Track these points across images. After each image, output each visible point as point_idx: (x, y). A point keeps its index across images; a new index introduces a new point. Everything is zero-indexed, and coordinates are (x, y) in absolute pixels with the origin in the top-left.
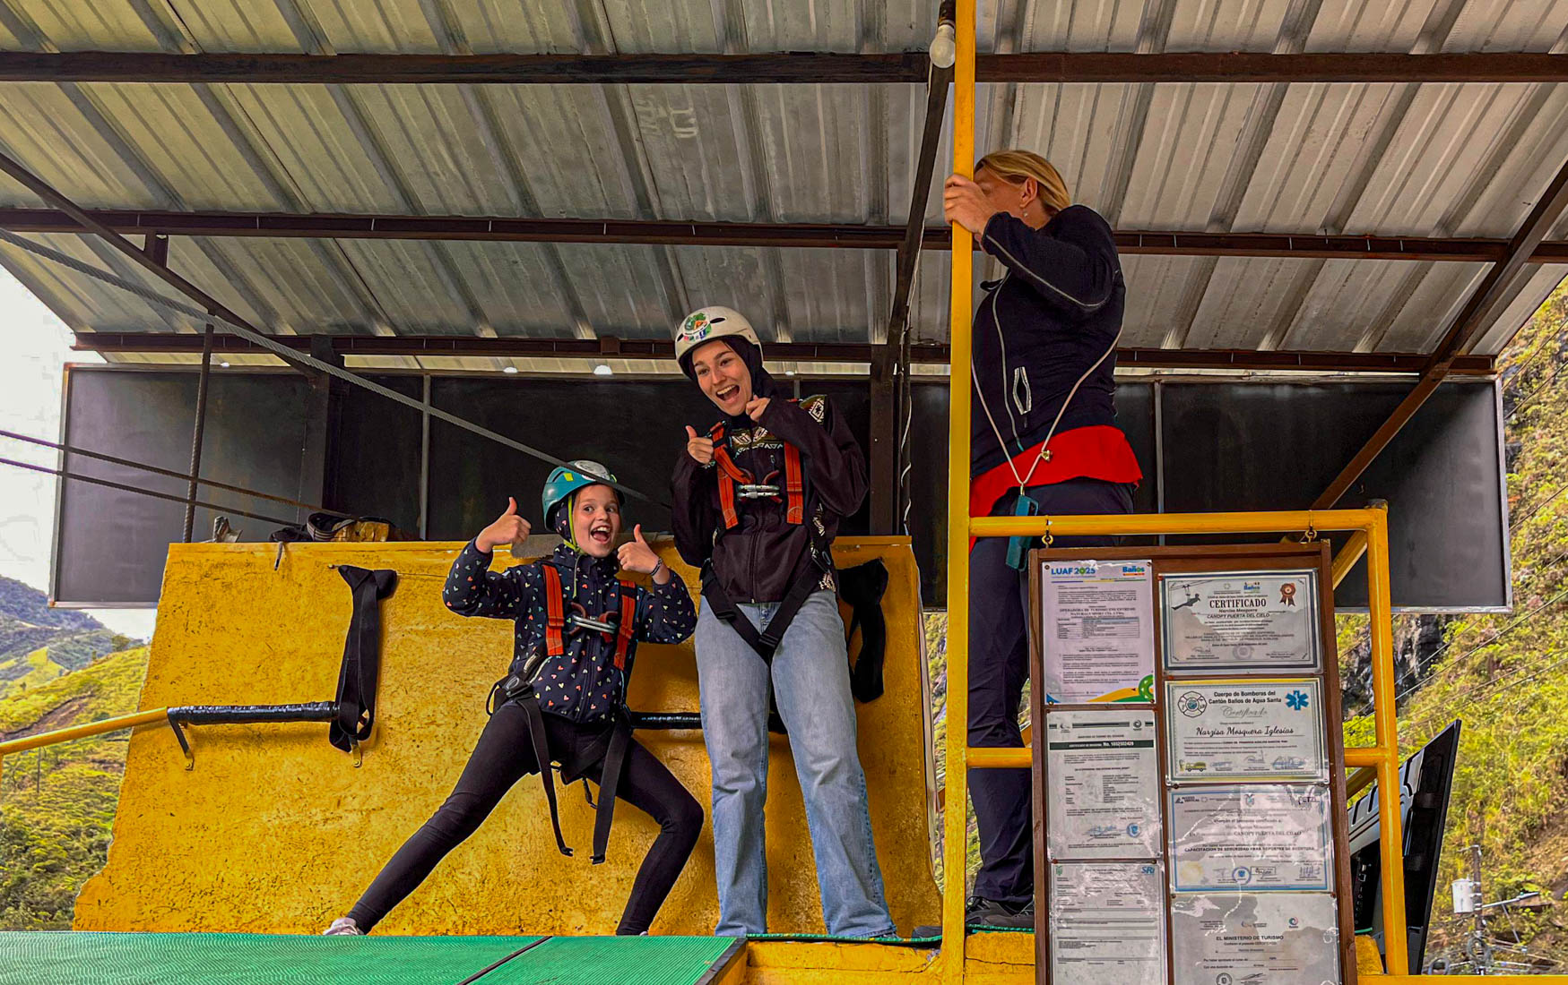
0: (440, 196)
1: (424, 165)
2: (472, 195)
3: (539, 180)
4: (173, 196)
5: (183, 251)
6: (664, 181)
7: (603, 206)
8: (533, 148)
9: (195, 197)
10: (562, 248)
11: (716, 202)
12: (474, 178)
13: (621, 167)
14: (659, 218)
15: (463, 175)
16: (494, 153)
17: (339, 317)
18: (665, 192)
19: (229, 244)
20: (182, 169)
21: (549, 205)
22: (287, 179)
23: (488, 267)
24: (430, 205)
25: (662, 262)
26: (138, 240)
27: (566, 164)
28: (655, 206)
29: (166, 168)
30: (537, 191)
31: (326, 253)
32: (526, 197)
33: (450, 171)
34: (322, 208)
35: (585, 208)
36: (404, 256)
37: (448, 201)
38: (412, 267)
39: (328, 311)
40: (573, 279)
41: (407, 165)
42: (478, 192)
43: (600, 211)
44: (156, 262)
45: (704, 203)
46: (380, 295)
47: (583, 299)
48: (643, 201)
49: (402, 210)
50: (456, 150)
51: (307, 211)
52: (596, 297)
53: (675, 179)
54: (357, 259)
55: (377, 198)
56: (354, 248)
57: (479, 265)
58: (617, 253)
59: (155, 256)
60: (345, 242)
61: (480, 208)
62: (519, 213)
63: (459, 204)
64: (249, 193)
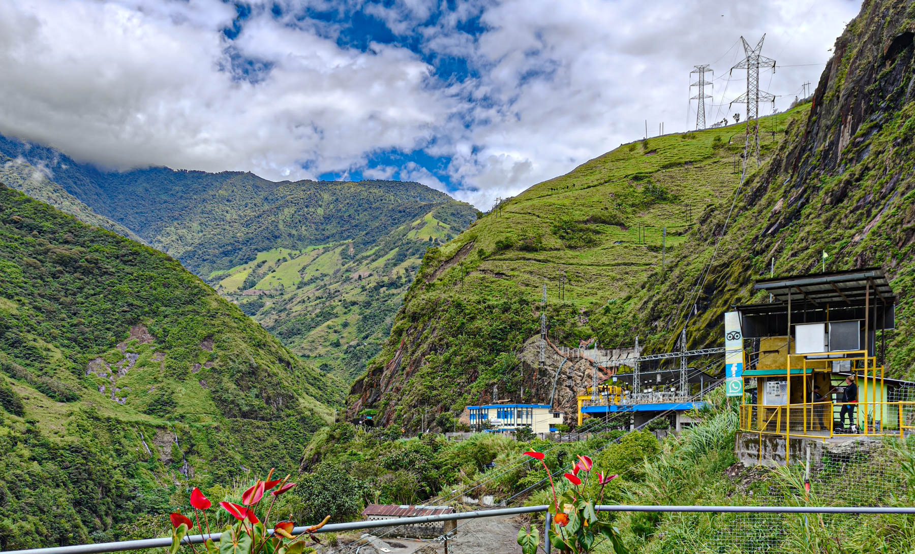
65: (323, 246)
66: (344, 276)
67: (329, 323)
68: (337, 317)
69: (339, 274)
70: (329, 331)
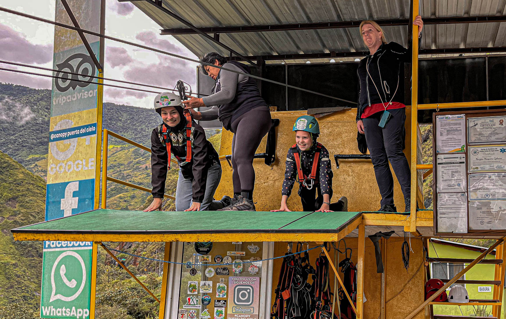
0: (286, 19)
1: (281, 12)
2: (294, 18)
3: (311, 13)
4: (220, 23)
5: (224, 37)
6: (344, 11)
7: (328, 19)
8: (309, 5)
9: (225, 23)
10: (319, 30)
11: (358, 16)
12: (294, 14)
13: (332, 8)
14: (343, 21)
15: (291, 13)
16: (299, 7)
17: (264, 51)
18: (344, 14)
19: (235, 34)
20: (221, 16)
21: (315, 19)
22: (248, 18)
23: (300, 36)
24: (284, 21)
25: (345, 32)
26: (212, 35)
27: (317, 9)
28: (342, 18)
29: (218, 16)
30: (310, 16)
31: (259, 35)
32: (308, 18)
33: (288, 13)
34: (257, 24)
35: (323, 19)
36: (279, 35)
37: (288, 20)
38: (281, 37)
39: (260, 50)
40: (323, 38)
41: (277, 12)
42: (295, 17)
43: (328, 20)
44: (216, 40)
45: (355, 17)
46: (273, 45)
47: (325, 43)
48: (339, 16)
49: (277, 23)
50: (289, 7)
51: (253, 25)
52: (328, 42)
53: (347, 11)
54: (267, 36)
55: (271, 21)
56: (266, 34)
57: (297, 35)
58: (333, 31)
59: (216, 39)
60: (263, 32)
61: (297, 21)
62: (307, 22)
63: (291, 21)
64: (238, 21)
65: (120, 146)
66: (135, 166)
67: (121, 195)
68: (127, 192)
69: (131, 165)
70: (121, 200)
